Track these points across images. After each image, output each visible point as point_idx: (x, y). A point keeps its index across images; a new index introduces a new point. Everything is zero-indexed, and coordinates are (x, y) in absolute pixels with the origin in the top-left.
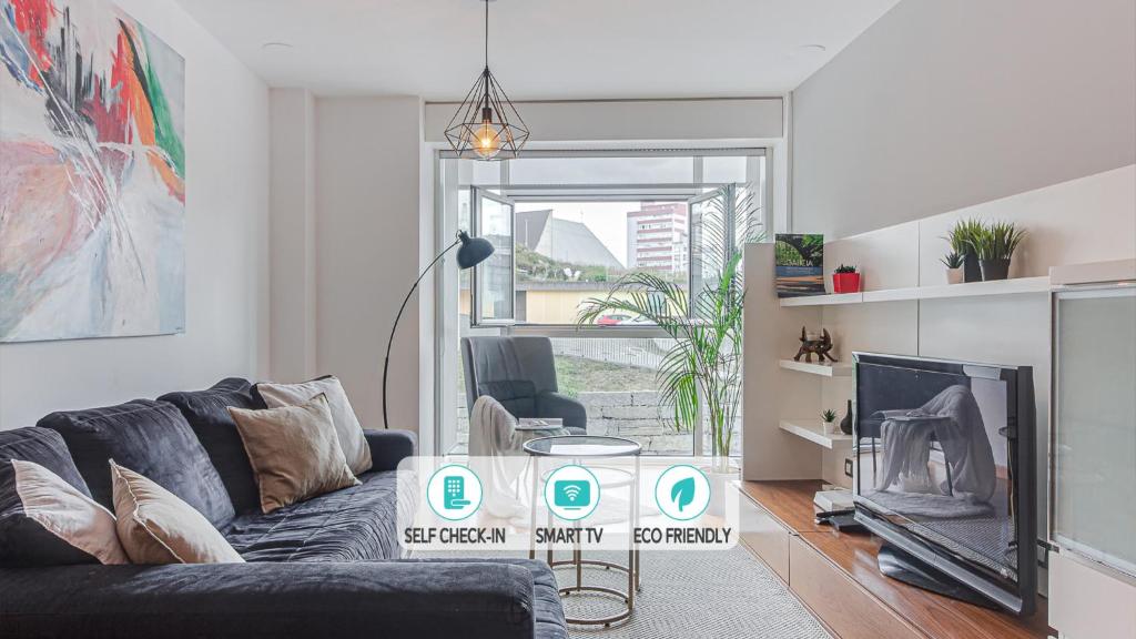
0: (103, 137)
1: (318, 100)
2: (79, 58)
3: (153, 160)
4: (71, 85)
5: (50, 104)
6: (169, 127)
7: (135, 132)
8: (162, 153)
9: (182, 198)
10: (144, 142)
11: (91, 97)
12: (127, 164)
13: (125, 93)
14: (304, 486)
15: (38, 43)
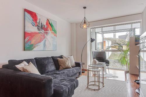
0: (45, 31)
1: (76, 24)
2: (41, 23)
3: (52, 32)
4: (40, 26)
5: (38, 28)
6: (54, 29)
7: (49, 30)
8: (53, 32)
9: (56, 36)
10: (50, 31)
11: (43, 27)
12: (48, 33)
13: (48, 26)
14: (64, 67)
15: (36, 22)
